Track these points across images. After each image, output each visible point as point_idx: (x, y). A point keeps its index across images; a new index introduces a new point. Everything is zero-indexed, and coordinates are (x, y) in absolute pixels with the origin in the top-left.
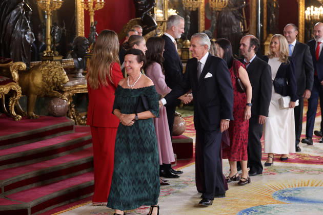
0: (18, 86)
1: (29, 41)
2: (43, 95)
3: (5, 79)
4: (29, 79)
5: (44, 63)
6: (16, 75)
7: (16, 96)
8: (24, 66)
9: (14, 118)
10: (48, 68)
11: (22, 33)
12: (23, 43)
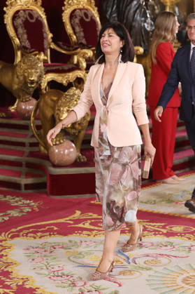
1: (148, 29)
8: (141, 50)
11: (142, 21)
12: (143, 31)
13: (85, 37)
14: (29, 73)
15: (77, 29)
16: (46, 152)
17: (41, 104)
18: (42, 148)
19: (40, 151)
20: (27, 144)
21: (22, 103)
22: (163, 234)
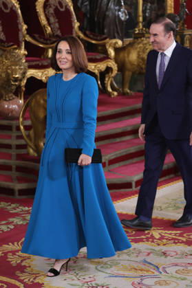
0: (114, 63)
1: (123, 19)
2: (137, 72)
3: (102, 56)
4: (124, 57)
5: (140, 40)
6: (112, 52)
7: (112, 73)
8: (120, 43)
9: (109, 94)
10: (143, 44)
11: (116, 10)
12: (117, 20)
13: (60, 28)
14: (12, 70)
15: (52, 20)
16: (36, 155)
17: (33, 104)
18: (31, 151)
19: (28, 153)
20: (14, 147)
21: (5, 102)
22: (183, 242)
